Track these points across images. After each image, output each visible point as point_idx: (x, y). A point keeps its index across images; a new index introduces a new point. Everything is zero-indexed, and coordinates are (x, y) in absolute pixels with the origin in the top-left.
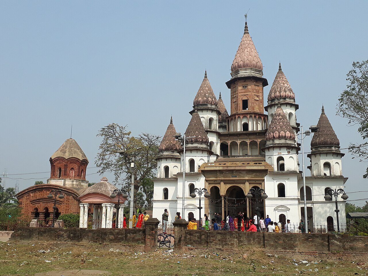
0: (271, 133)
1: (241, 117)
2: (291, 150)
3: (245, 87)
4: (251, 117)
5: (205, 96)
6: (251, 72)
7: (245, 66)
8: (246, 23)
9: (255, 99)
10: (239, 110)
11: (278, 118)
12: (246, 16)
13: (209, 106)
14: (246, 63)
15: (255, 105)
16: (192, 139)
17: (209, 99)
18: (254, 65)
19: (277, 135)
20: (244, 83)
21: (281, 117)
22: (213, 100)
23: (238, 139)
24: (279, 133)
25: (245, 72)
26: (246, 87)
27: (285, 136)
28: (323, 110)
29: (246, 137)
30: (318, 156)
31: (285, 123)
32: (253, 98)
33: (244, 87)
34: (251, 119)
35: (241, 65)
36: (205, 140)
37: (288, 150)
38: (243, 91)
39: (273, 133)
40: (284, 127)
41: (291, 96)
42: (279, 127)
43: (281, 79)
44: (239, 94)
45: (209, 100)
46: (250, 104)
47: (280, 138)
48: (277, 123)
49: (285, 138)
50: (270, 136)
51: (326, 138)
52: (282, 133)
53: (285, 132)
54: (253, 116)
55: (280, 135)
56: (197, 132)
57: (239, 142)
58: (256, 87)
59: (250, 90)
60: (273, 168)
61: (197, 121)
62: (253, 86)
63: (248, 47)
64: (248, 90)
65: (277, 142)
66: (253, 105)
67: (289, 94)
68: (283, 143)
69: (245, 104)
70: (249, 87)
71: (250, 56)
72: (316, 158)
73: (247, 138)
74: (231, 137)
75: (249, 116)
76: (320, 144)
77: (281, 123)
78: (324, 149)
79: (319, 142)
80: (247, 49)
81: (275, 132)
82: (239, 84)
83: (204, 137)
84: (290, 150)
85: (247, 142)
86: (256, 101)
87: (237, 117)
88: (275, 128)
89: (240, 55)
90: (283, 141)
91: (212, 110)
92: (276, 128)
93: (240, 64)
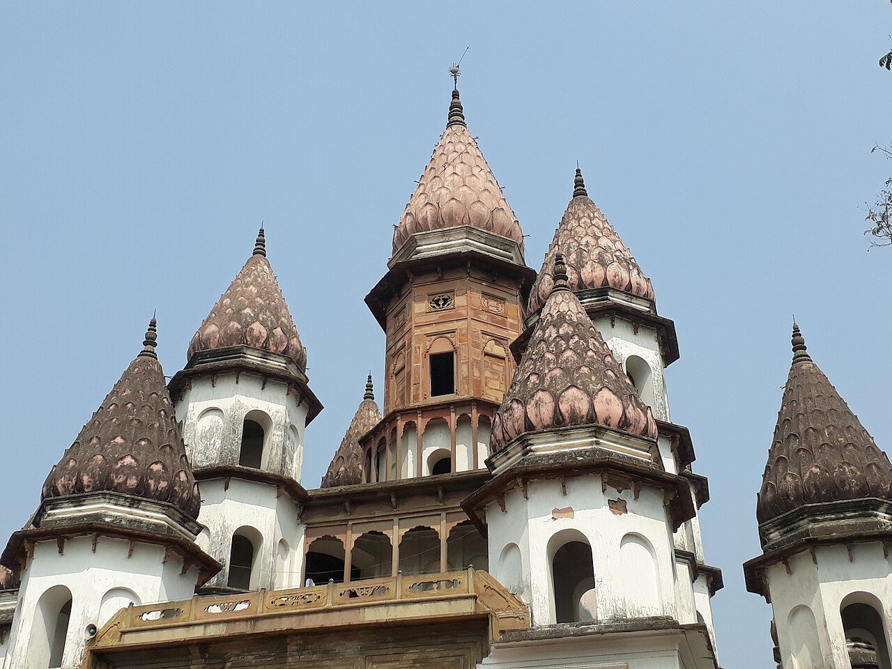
0: (515, 405)
1: (421, 423)
2: (631, 492)
3: (441, 303)
4: (464, 421)
5: (237, 315)
6: (467, 244)
7: (442, 224)
8: (455, 95)
9: (488, 349)
10: (416, 397)
11: (554, 335)
12: (454, 72)
13: (253, 358)
14: (445, 210)
15: (488, 374)
16: (79, 474)
17: (253, 326)
18: (480, 220)
19: (543, 410)
20: (438, 288)
21: (570, 330)
22: (274, 335)
23: (396, 519)
24: (557, 399)
25: (445, 244)
26: (445, 301)
27: (592, 417)
28: (798, 345)
29: (431, 504)
30: (803, 566)
31: (590, 353)
32: (476, 345)
33: (437, 302)
34: (466, 435)
35: (425, 219)
36: (163, 484)
37: (614, 494)
38: (434, 317)
39: (524, 403)
40: (585, 370)
41: (634, 285)
42: (557, 372)
43: (583, 220)
44: (417, 332)
45: (256, 333)
46: (464, 368)
47: (560, 425)
48: (549, 356)
49: (593, 424)
50: (509, 425)
51: (836, 463)
52: (575, 400)
53: (591, 396)
54: (474, 415)
55: (564, 408)
56: (119, 440)
57: (395, 534)
58: (492, 303)
59: (464, 312)
60: (527, 610)
61: (135, 392)
62: (477, 298)
63: (458, 161)
64: (452, 312)
65: (546, 448)
66: (477, 374)
67: (625, 275)
68: (580, 453)
69: (442, 370)
70: (459, 301)
71: (465, 188)
72: (795, 576)
73: (435, 513)
74: (359, 510)
75: (453, 418)
76: (803, 497)
77: (569, 353)
78: (833, 523)
79: (796, 488)
80: (454, 167)
81: (536, 398)
82: (416, 291)
83: (157, 467)
84: (627, 496)
85: (437, 528)
86: (493, 359)
87: (401, 424)
88: (533, 378)
89: (425, 189)
90: (578, 444)
91: (266, 377)
92: (541, 378)
93: (420, 216)
